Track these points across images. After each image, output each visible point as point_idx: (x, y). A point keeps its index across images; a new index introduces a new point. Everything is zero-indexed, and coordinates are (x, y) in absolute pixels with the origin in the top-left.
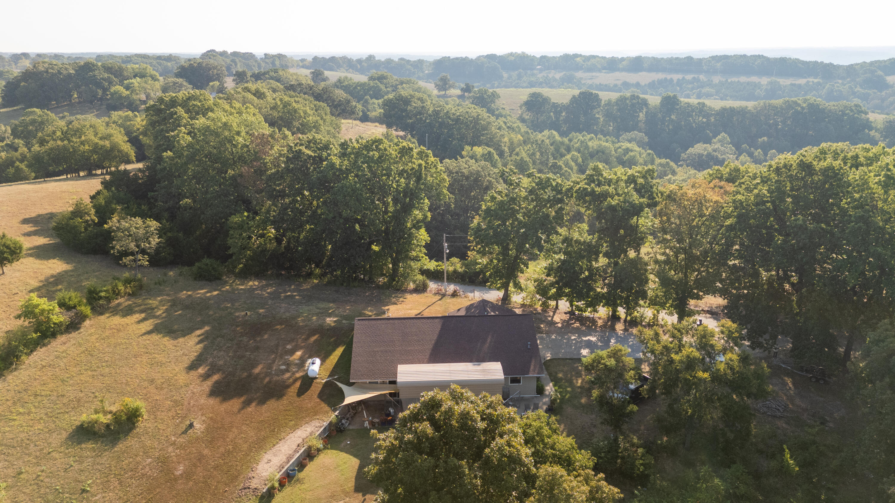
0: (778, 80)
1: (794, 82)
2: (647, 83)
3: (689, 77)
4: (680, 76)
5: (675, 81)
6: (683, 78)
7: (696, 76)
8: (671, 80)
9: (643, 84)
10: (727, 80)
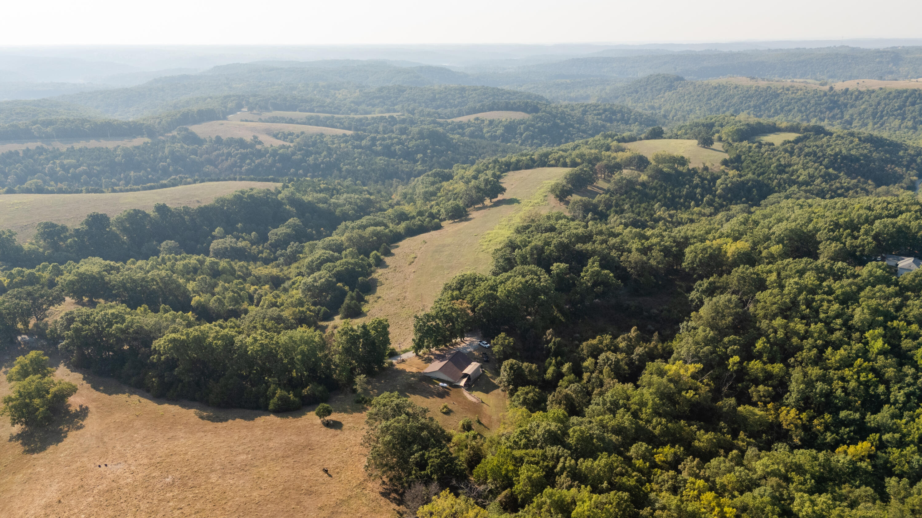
3: (32, 146)
4: (21, 147)
6: (27, 148)
10: (73, 147)
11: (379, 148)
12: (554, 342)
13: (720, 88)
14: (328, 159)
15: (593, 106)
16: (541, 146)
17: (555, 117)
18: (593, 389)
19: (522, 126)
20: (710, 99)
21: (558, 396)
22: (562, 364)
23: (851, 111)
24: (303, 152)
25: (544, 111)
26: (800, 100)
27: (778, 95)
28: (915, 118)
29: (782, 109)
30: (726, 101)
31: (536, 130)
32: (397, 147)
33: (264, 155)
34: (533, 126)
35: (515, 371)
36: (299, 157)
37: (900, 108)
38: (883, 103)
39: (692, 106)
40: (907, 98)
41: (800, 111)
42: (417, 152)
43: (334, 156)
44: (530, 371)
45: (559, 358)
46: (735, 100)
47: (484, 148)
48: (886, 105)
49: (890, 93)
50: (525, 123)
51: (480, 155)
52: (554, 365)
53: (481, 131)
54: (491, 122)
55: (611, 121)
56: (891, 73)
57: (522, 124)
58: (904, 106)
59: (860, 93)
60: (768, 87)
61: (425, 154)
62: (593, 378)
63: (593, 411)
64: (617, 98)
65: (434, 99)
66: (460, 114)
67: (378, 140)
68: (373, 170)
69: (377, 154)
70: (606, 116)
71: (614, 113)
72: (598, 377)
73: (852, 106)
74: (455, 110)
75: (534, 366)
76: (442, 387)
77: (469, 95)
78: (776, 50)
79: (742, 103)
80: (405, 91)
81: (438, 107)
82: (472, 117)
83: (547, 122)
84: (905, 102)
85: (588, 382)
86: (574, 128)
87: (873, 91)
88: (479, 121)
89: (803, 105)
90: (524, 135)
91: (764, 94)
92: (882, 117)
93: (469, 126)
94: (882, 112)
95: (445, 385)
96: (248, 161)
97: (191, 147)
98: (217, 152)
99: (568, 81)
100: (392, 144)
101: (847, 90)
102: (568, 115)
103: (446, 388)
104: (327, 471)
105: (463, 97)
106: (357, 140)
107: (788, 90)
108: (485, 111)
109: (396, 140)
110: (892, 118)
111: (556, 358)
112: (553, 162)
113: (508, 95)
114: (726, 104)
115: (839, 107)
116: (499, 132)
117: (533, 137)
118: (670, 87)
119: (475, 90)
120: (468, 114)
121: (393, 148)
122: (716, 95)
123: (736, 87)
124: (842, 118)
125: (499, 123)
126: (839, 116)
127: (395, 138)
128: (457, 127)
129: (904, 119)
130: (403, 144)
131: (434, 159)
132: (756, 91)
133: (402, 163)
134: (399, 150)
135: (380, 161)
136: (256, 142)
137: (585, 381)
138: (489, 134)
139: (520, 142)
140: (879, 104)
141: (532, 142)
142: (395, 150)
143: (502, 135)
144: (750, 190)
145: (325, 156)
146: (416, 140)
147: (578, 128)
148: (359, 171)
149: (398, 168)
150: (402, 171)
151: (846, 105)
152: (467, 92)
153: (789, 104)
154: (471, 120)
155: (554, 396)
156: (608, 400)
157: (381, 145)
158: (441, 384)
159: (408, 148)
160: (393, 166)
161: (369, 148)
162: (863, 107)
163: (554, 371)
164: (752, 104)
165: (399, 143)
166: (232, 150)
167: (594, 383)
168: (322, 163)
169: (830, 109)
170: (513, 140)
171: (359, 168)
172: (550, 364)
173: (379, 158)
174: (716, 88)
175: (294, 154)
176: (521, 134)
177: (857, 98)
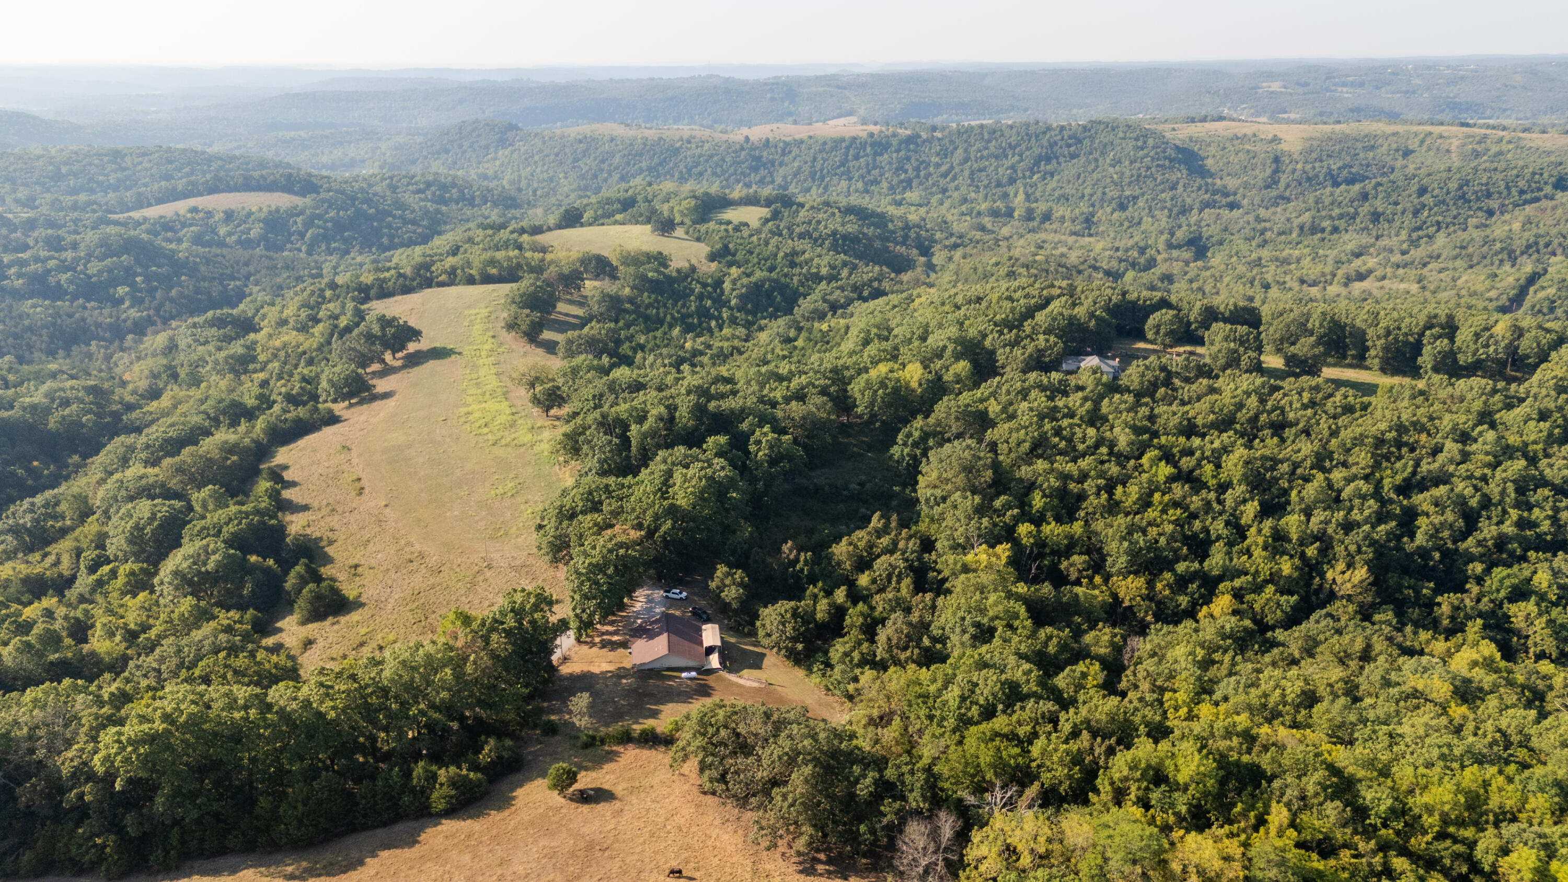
11: (20, 282)
12: (806, 561)
13: (588, 143)
15: (403, 177)
16: (347, 252)
17: (353, 199)
19: (299, 220)
20: (576, 160)
23: (782, 171)
25: (330, 190)
26: (711, 156)
27: (677, 149)
28: (863, 177)
29: (689, 170)
30: (603, 162)
31: (329, 225)
32: (62, 277)
34: (319, 217)
37: (843, 164)
38: (819, 157)
39: (551, 173)
40: (848, 148)
41: (714, 174)
42: (115, 282)
45: (820, 584)
46: (617, 160)
47: (246, 264)
48: (824, 160)
49: (825, 143)
50: (301, 213)
51: (247, 278)
53: (214, 231)
54: (229, 216)
55: (442, 201)
56: (790, 114)
57: (298, 215)
58: (847, 161)
59: (787, 144)
60: (660, 139)
61: (132, 285)
64: (414, 162)
65: (57, 177)
66: (142, 203)
67: (9, 267)
68: (30, 329)
69: (20, 295)
70: (434, 194)
71: (444, 187)
73: (781, 165)
74: (129, 195)
76: (691, 679)
77: (135, 166)
78: (621, 81)
79: (628, 164)
81: (74, 191)
82: (182, 207)
83: (342, 208)
84: (847, 154)
86: (394, 217)
87: (802, 142)
88: (201, 215)
89: (717, 165)
90: (308, 235)
91: (657, 149)
92: (822, 178)
93: (184, 225)
94: (822, 170)
99: (302, 134)
100: (47, 272)
101: (768, 140)
102: (370, 195)
103: (696, 679)
104: (680, 872)
105: (124, 169)
107: (689, 142)
108: (202, 194)
109: (51, 263)
110: (835, 179)
112: (443, 278)
113: (220, 163)
114: (605, 166)
115: (764, 165)
116: (254, 233)
117: (326, 238)
118: (503, 142)
119: (144, 154)
120: (163, 201)
121: (52, 280)
122: (585, 153)
123: (612, 140)
124: (773, 182)
125: (247, 217)
126: (768, 179)
127: (49, 258)
128: (158, 228)
129: (850, 179)
130: (72, 269)
131: (159, 294)
132: (645, 144)
133: (85, 308)
134: (70, 281)
135: (35, 309)
138: (234, 238)
139: (304, 248)
140: (815, 159)
141: (328, 248)
142: (59, 282)
143: (263, 238)
144: (769, 294)
146: (101, 260)
147: (401, 217)
149: (82, 318)
150: (98, 325)
151: (773, 163)
152: (127, 159)
153: (697, 164)
154: (182, 212)
158: (684, 675)
162: (796, 164)
163: (829, 605)
164: (644, 165)
165: (65, 269)
169: (755, 169)
170: (289, 246)
173: (29, 303)
174: (580, 141)
176: (302, 235)
177: (784, 154)
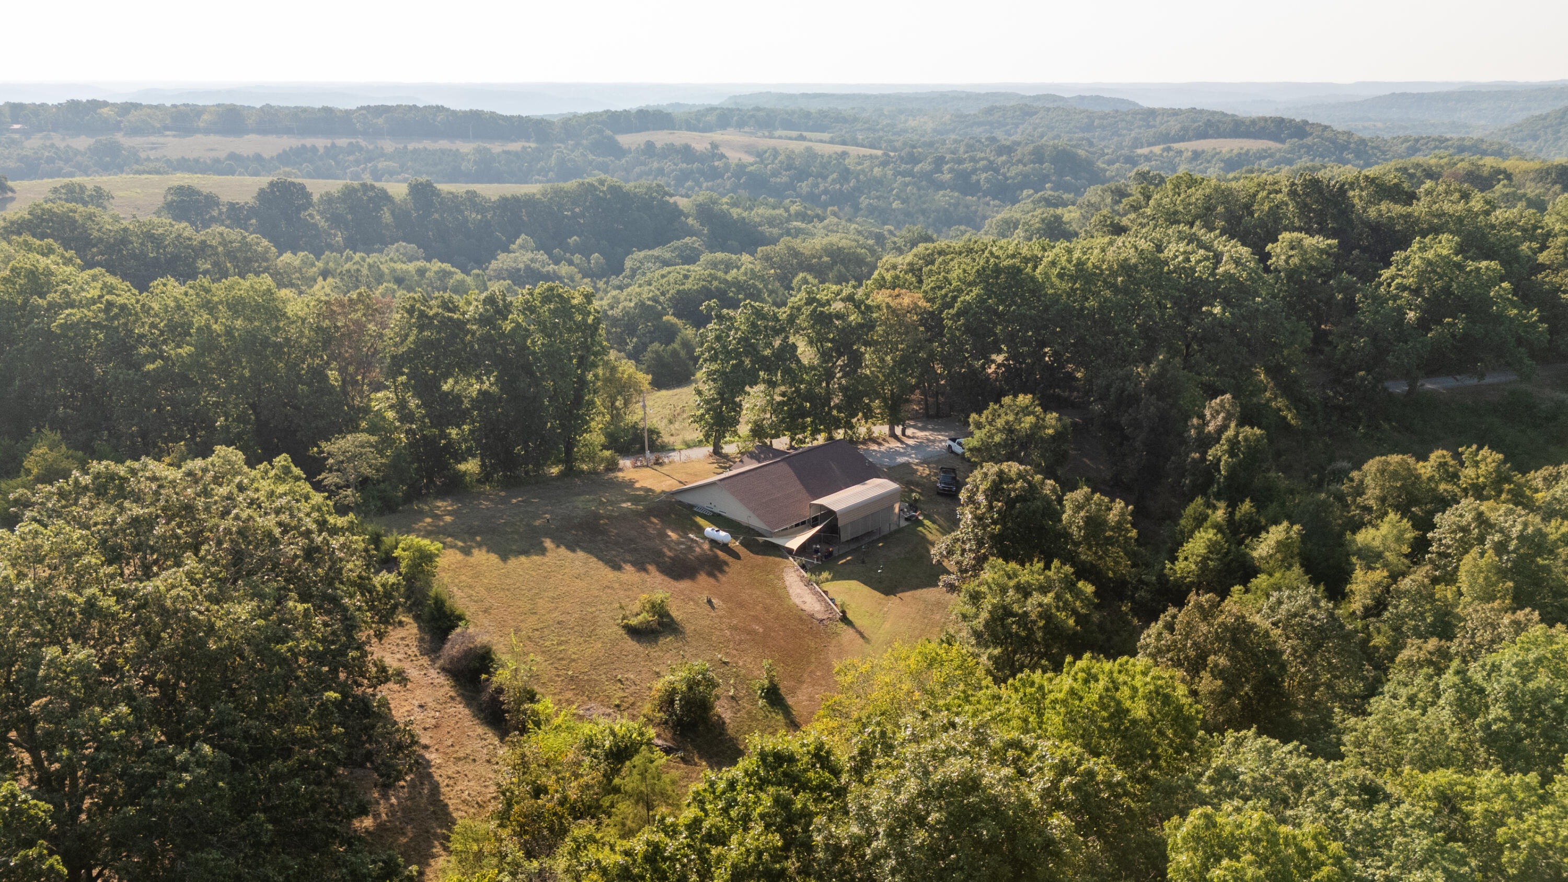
0: (488, 146)
1: (506, 148)
2: (275, 154)
3: (342, 142)
4: (328, 142)
5: (321, 151)
6: (333, 145)
7: (354, 141)
8: (314, 149)
9: (266, 156)
10: (405, 147)
11: (947, 177)
12: (1234, 444)
14: (838, 186)
15: (1434, 140)
18: (1396, 646)
21: (1190, 628)
22: (1256, 530)
24: (792, 172)
25: (1318, 137)
32: (984, 176)
33: (721, 176)
35: (1011, 503)
36: (784, 179)
43: (852, 183)
44: (1094, 524)
45: (1246, 506)
50: (1271, 156)
52: (1218, 528)
54: (1198, 155)
57: (1265, 158)
62: (1400, 594)
63: (1395, 734)
67: (947, 163)
68: (924, 210)
69: (941, 186)
72: (1423, 595)
75: (1118, 509)
76: (714, 542)
80: (1036, 113)
82: (1159, 148)
85: (1368, 612)
88: (1172, 154)
95: (723, 535)
96: (689, 183)
97: (601, 159)
98: (643, 168)
100: (974, 171)
102: (1373, 148)
103: (725, 547)
106: (906, 163)
108: (1189, 140)
109: (982, 163)
111: (1233, 505)
120: (1150, 144)
121: (974, 178)
125: (1213, 157)
127: (982, 159)
130: (996, 171)
134: (987, 180)
135: (942, 198)
136: (714, 155)
137: (1357, 605)
142: (978, 181)
145: (833, 180)
146: (1025, 165)
148: (894, 210)
149: (976, 211)
152: (1158, 119)
154: (1157, 152)
155: (1170, 627)
156: (1495, 688)
157: (951, 171)
158: (710, 531)
159: (1007, 179)
160: (967, 207)
161: (927, 176)
163: (1212, 547)
165: (988, 169)
166: (668, 165)
167: (1401, 617)
168: (826, 192)
171: (894, 206)
172: (1200, 521)
173: (941, 193)
175: (775, 174)
